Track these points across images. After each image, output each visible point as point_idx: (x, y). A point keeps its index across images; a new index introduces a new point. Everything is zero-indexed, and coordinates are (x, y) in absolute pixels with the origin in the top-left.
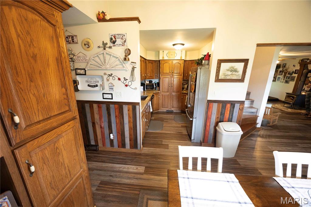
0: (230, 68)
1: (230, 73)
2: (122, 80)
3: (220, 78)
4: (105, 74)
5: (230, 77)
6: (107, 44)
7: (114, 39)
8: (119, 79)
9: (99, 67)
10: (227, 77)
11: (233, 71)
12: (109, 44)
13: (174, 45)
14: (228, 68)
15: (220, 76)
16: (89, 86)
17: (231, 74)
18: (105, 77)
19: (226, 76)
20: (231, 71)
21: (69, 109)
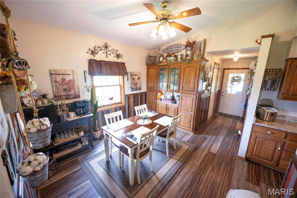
21: (194, 91)
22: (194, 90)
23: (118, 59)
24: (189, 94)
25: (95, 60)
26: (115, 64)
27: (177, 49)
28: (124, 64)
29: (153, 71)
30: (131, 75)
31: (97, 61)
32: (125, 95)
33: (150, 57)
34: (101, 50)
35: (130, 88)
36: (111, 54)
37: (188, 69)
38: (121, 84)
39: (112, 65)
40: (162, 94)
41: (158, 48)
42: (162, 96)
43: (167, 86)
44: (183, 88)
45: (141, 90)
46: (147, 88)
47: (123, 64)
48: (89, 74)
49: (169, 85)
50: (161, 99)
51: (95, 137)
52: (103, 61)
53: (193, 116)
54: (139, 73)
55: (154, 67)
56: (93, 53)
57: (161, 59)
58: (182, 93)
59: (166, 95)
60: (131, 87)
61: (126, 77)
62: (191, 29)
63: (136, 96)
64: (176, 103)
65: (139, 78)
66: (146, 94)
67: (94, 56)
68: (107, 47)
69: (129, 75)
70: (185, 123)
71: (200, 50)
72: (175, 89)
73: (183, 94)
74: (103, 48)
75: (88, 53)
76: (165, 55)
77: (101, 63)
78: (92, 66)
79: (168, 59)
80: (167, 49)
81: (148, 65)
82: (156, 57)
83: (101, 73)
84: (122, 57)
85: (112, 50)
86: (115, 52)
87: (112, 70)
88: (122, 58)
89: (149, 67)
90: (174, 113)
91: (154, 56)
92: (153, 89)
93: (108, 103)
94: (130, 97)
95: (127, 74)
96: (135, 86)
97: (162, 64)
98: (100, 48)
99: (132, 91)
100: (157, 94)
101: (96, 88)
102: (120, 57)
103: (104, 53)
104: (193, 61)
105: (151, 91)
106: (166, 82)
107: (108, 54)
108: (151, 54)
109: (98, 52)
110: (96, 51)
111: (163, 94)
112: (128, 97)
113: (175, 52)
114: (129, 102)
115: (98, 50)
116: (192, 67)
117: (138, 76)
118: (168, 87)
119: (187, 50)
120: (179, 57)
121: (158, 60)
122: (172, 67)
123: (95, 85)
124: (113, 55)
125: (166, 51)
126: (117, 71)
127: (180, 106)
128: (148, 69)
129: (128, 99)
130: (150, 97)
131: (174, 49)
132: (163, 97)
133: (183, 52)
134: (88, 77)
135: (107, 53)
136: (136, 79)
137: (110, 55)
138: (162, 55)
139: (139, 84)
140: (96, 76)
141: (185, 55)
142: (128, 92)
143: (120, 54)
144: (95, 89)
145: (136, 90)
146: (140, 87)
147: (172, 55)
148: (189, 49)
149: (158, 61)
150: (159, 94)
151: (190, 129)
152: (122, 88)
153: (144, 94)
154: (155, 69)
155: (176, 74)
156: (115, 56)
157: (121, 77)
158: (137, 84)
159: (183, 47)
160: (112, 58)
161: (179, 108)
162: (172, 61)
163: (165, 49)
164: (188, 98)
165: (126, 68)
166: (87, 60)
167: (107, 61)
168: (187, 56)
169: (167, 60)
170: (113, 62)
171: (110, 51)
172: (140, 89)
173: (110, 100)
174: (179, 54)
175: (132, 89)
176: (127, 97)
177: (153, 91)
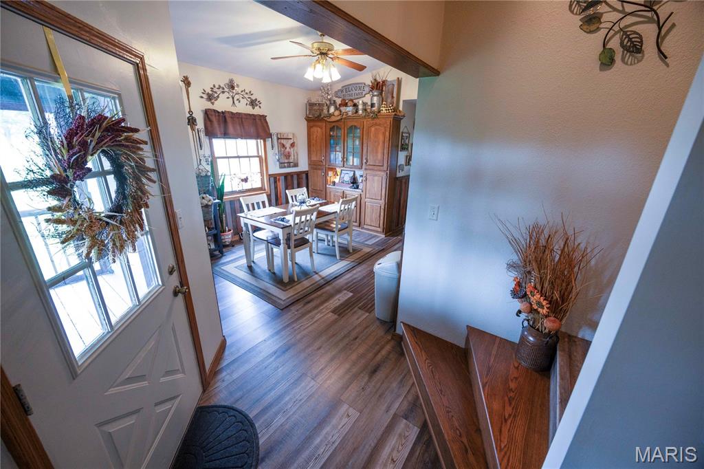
21: (383, 165)
23: (254, 108)
24: (376, 170)
25: (214, 110)
26: (249, 117)
28: (264, 117)
29: (318, 131)
30: (278, 139)
31: (218, 112)
32: (269, 175)
33: (311, 105)
34: (223, 92)
35: (278, 163)
36: (241, 99)
37: (373, 129)
38: (260, 154)
39: (243, 120)
40: (336, 174)
41: (326, 89)
42: (336, 177)
43: (343, 158)
44: (367, 161)
45: (298, 166)
46: (309, 164)
47: (262, 118)
48: (206, 135)
49: (345, 156)
50: (334, 183)
51: (223, 241)
52: (228, 112)
53: (383, 207)
54: (293, 134)
55: (320, 124)
56: (210, 98)
57: (332, 110)
58: (366, 169)
59: (342, 175)
60: (278, 160)
61: (269, 142)
62: (366, 67)
63: (289, 178)
64: (357, 188)
65: (293, 145)
66: (307, 175)
67: (213, 103)
68: (233, 87)
69: (275, 138)
70: (371, 221)
71: (393, 97)
72: (355, 164)
73: (368, 172)
74: (226, 90)
75: (202, 97)
76: (339, 101)
77: (225, 117)
78: (211, 121)
79: (343, 109)
80: (342, 91)
81: (308, 120)
82: (323, 105)
83: (226, 135)
84: (261, 105)
85: (242, 92)
86: (246, 96)
87: (244, 128)
88: (260, 107)
89: (312, 124)
91: (319, 104)
92: (320, 166)
93: (240, 188)
94: (279, 179)
95: (270, 136)
96: (286, 158)
97: (333, 119)
98: (221, 90)
99: (281, 167)
100: (326, 175)
101: (218, 160)
102: (257, 105)
103: (228, 98)
104: (380, 115)
105: (316, 169)
106: (340, 151)
107: (235, 99)
108: (313, 101)
109: (218, 97)
110: (216, 95)
111: (339, 174)
112: (274, 178)
113: (356, 97)
114: (276, 188)
115: (218, 93)
116: (379, 125)
117: (291, 141)
118: (344, 160)
119: (373, 96)
120: (360, 107)
121: (325, 111)
122: (350, 124)
123: (216, 155)
124: (244, 102)
125: (339, 94)
126: (252, 130)
127: (364, 192)
128: (309, 128)
129: (275, 182)
130: (315, 179)
131: (353, 92)
132: (337, 180)
133: (367, 99)
134: (205, 140)
135: (233, 98)
136: (288, 145)
137: (239, 102)
138: (332, 102)
139: (294, 156)
140: (217, 138)
141: (369, 104)
142: (275, 169)
143: (256, 100)
144: (216, 162)
145: (289, 167)
146: (296, 161)
147: (349, 104)
148: (375, 93)
149: (326, 113)
150: (330, 173)
151: (379, 229)
152: (263, 161)
153: (304, 176)
154: (321, 128)
155: (357, 137)
156: (248, 103)
157: (261, 142)
158: (289, 156)
159: (367, 89)
160: (242, 108)
161: (363, 196)
162: (350, 114)
163: (339, 90)
164: (376, 178)
165: (268, 126)
166: (202, 111)
167: (235, 112)
168: (373, 105)
169: (340, 111)
170: (245, 114)
171: (238, 94)
172: (296, 165)
173: (244, 183)
174: (361, 102)
175: (282, 165)
176: (272, 179)
177: (319, 169)
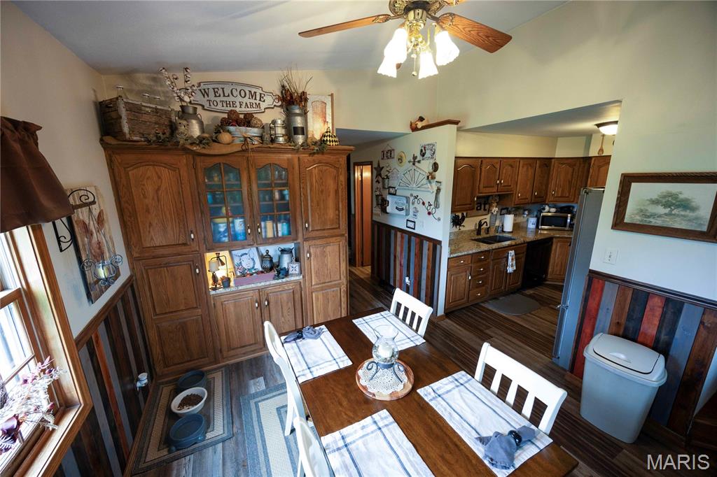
0: (664, 197)
1: (661, 210)
2: (427, 204)
3: (626, 221)
4: (412, 195)
5: (664, 221)
6: (416, 157)
7: (424, 151)
8: (423, 204)
9: (407, 186)
10: (651, 220)
11: (673, 204)
12: (419, 158)
13: (599, 125)
14: (655, 197)
15: (626, 216)
16: (397, 208)
17: (666, 214)
18: (412, 198)
19: (649, 217)
20: (666, 205)
21: (339, 227)
22: (339, 224)
24: (328, 237)
27: (246, 100)
32: (77, 343)
33: (133, 109)
37: (316, 171)
42: (221, 267)
43: (253, 228)
44: (309, 225)
49: (258, 223)
50: (228, 282)
54: (96, 188)
57: (196, 129)
58: (307, 239)
63: (112, 316)
64: (286, 274)
65: (101, 220)
66: (132, 286)
79: (238, 131)
80: (204, 92)
82: (166, 113)
89: (131, 157)
90: (291, 305)
94: (98, 340)
97: (218, 149)
111: (224, 259)
112: (88, 344)
116: (326, 164)
117: (96, 209)
118: (259, 230)
120: (280, 131)
121: (185, 131)
125: (197, 97)
129: (93, 353)
131: (237, 100)
136: (94, 225)
139: (109, 249)
148: (298, 112)
154: (175, 170)
159: (269, 100)
174: (280, 122)
176: (85, 353)
